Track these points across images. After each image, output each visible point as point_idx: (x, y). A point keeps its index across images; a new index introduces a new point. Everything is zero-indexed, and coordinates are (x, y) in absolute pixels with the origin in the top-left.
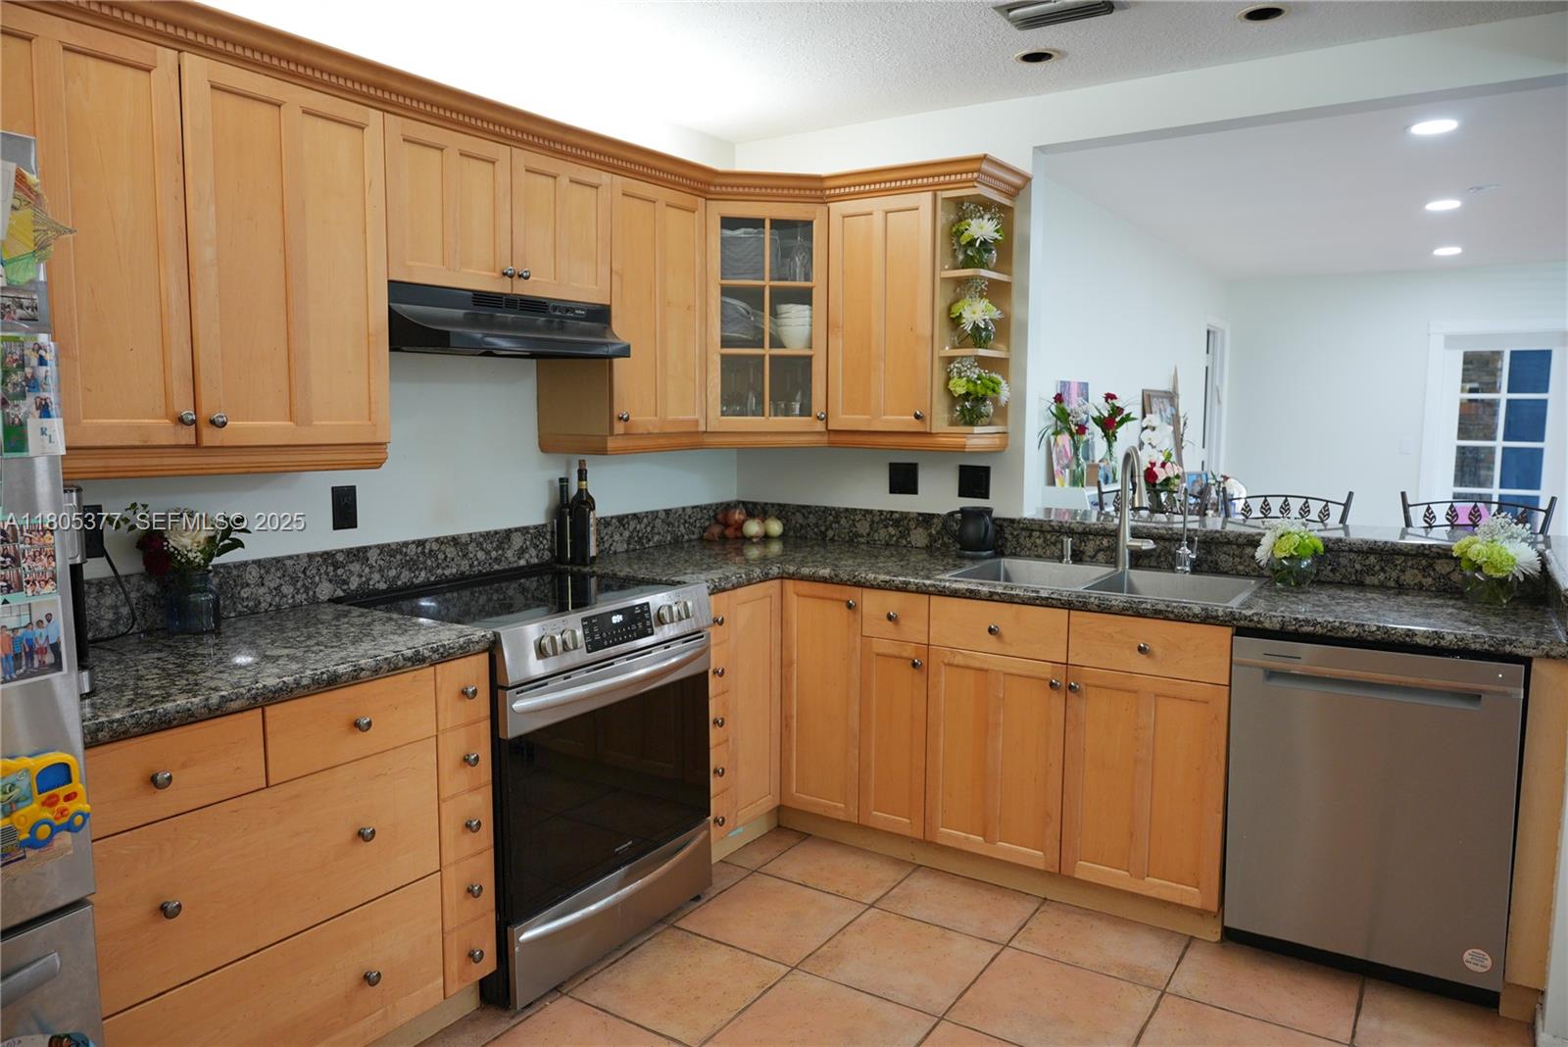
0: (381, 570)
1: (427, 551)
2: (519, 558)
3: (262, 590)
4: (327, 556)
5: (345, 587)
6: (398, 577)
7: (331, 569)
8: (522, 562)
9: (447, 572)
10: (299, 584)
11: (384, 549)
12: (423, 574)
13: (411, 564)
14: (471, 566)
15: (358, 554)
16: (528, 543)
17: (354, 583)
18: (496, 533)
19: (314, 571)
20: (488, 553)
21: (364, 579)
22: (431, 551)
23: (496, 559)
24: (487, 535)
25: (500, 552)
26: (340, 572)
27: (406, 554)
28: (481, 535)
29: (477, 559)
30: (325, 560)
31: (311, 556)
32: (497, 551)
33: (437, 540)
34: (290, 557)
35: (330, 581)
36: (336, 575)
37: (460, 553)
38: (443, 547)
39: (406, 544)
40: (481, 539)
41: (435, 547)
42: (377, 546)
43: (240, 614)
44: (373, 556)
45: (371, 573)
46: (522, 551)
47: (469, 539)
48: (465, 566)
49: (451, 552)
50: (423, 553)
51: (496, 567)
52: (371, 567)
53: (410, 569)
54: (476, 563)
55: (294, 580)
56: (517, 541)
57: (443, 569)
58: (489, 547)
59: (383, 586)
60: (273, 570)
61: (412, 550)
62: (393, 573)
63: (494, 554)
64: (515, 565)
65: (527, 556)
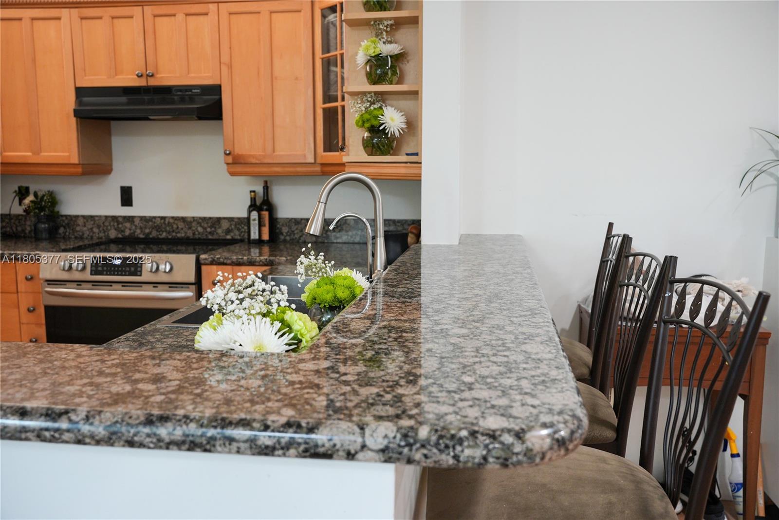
0: (141, 228)
1: (166, 222)
2: (226, 234)
3: (85, 229)
4: (114, 218)
5: (123, 233)
6: (150, 233)
7: (116, 224)
8: (229, 237)
9: (179, 235)
10: (101, 229)
11: (142, 218)
12: (164, 234)
13: (158, 228)
14: (194, 234)
15: (130, 219)
16: (233, 227)
17: (127, 233)
18: (210, 218)
19: (108, 224)
20: (205, 229)
21: (132, 231)
22: (169, 223)
23: (210, 233)
24: (204, 219)
25: (213, 229)
26: (120, 226)
27: (155, 223)
28: (200, 218)
29: (198, 231)
30: (113, 220)
31: (106, 217)
32: (211, 229)
33: (173, 218)
34: (97, 216)
35: (116, 229)
36: (118, 227)
37: (187, 227)
38: (176, 222)
39: (155, 218)
40: (200, 221)
41: (171, 221)
42: (139, 217)
43: (76, 238)
44: (137, 222)
45: (136, 229)
46: (228, 231)
47: (192, 220)
48: (190, 234)
49: (181, 225)
50: (164, 223)
51: (210, 237)
52: (136, 226)
53: (157, 231)
54: (197, 233)
55: (99, 227)
56: (225, 225)
57: (176, 233)
58: (206, 225)
59: (142, 236)
60: (89, 220)
61: (158, 221)
62: (147, 231)
63: (209, 230)
64: (223, 238)
65: (232, 234)
